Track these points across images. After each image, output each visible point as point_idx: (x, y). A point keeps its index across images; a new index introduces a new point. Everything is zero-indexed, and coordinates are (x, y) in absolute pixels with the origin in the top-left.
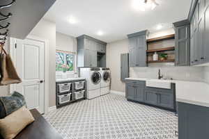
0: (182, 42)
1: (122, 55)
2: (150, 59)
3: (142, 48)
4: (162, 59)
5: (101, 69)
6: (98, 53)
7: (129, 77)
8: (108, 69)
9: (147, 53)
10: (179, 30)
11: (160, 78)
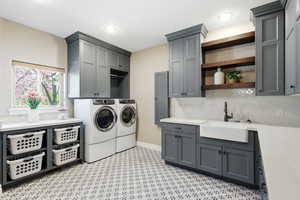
0: (269, 46)
1: (158, 75)
2: (208, 81)
3: (194, 59)
4: (231, 81)
5: (117, 101)
6: (113, 71)
7: (169, 117)
8: (133, 102)
9: (204, 70)
10: (263, 22)
11: (227, 118)
